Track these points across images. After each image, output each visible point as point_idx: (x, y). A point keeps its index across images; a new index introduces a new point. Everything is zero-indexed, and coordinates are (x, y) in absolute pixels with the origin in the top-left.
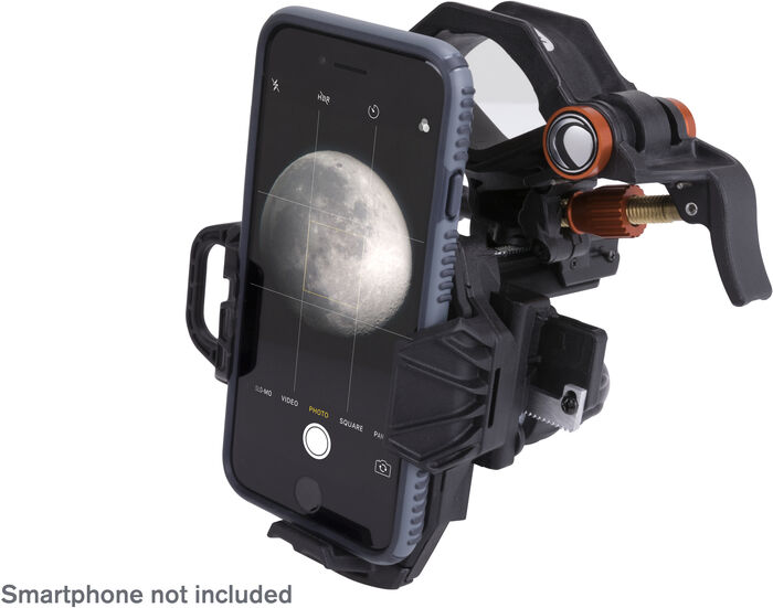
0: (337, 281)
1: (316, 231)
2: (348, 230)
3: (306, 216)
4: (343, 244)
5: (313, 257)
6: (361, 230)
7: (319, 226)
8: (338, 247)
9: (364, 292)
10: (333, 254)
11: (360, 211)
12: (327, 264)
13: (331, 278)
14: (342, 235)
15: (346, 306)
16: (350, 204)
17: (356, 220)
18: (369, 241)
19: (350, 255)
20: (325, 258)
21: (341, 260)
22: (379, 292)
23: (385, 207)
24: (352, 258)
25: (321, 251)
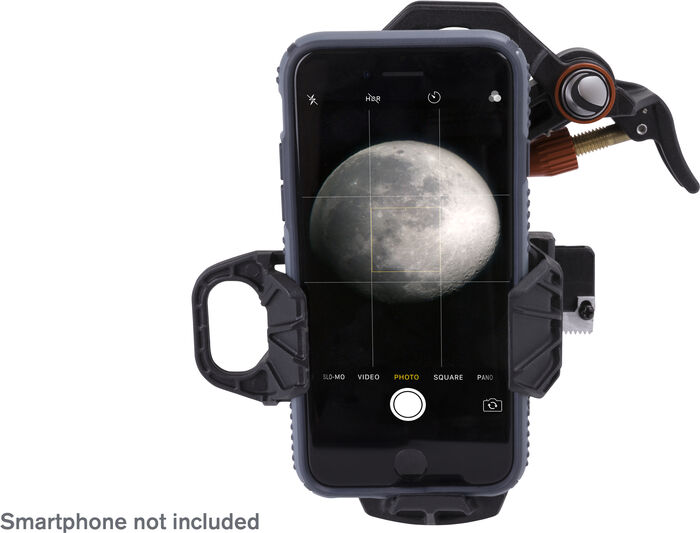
0: (412, 253)
1: (380, 215)
2: (419, 205)
3: (367, 206)
4: (415, 219)
5: (380, 239)
6: (435, 202)
7: (383, 211)
8: (410, 224)
9: (446, 255)
10: (405, 232)
11: (431, 185)
12: (398, 241)
13: (404, 253)
14: (413, 212)
15: (426, 272)
16: (418, 182)
17: (427, 195)
18: (445, 210)
19: (424, 226)
20: (394, 236)
21: (414, 233)
22: (464, 251)
23: (459, 175)
24: (427, 229)
25: (389, 232)
